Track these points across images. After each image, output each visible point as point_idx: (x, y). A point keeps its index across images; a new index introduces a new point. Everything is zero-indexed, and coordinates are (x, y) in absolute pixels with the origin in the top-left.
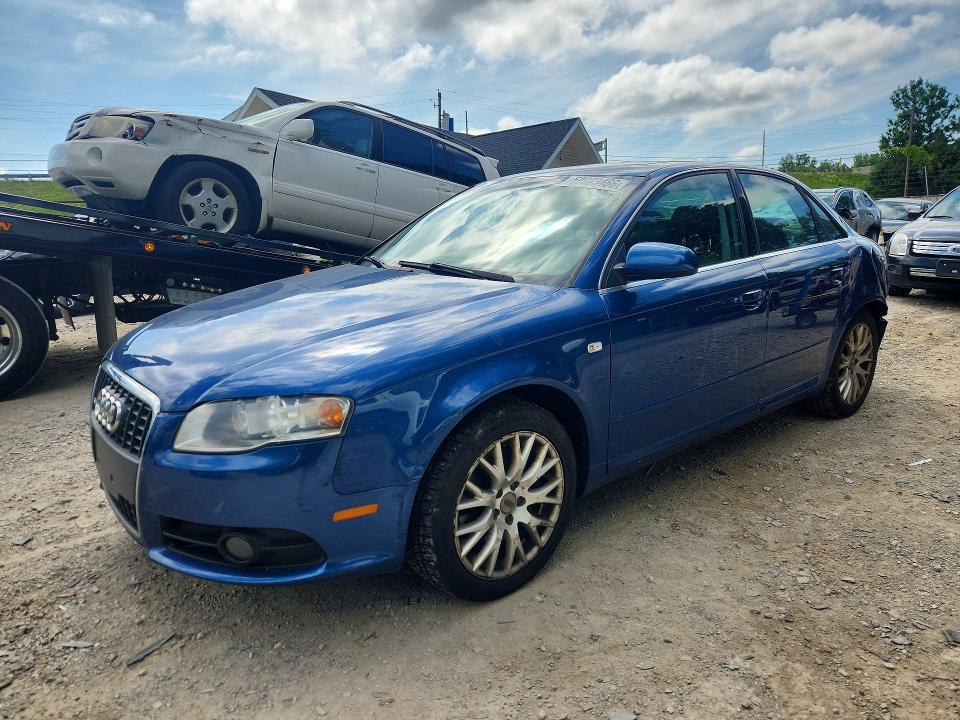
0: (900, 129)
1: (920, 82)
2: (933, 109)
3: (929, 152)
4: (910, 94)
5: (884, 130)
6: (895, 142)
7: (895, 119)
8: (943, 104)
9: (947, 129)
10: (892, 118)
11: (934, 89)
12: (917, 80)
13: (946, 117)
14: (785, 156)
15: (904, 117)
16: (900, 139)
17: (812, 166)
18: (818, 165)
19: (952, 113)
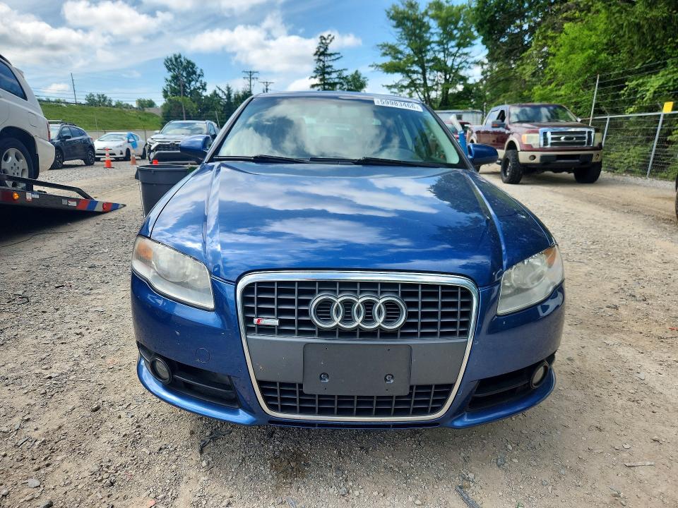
0: (173, 85)
1: (180, 57)
2: (189, 74)
3: (194, 102)
4: (174, 63)
5: (164, 85)
6: (171, 93)
7: (170, 78)
8: (194, 73)
9: (199, 88)
10: (167, 77)
11: (189, 62)
12: (177, 55)
13: (197, 81)
14: (88, 94)
15: (175, 78)
16: (175, 92)
17: (110, 104)
18: (113, 104)
19: (200, 79)
